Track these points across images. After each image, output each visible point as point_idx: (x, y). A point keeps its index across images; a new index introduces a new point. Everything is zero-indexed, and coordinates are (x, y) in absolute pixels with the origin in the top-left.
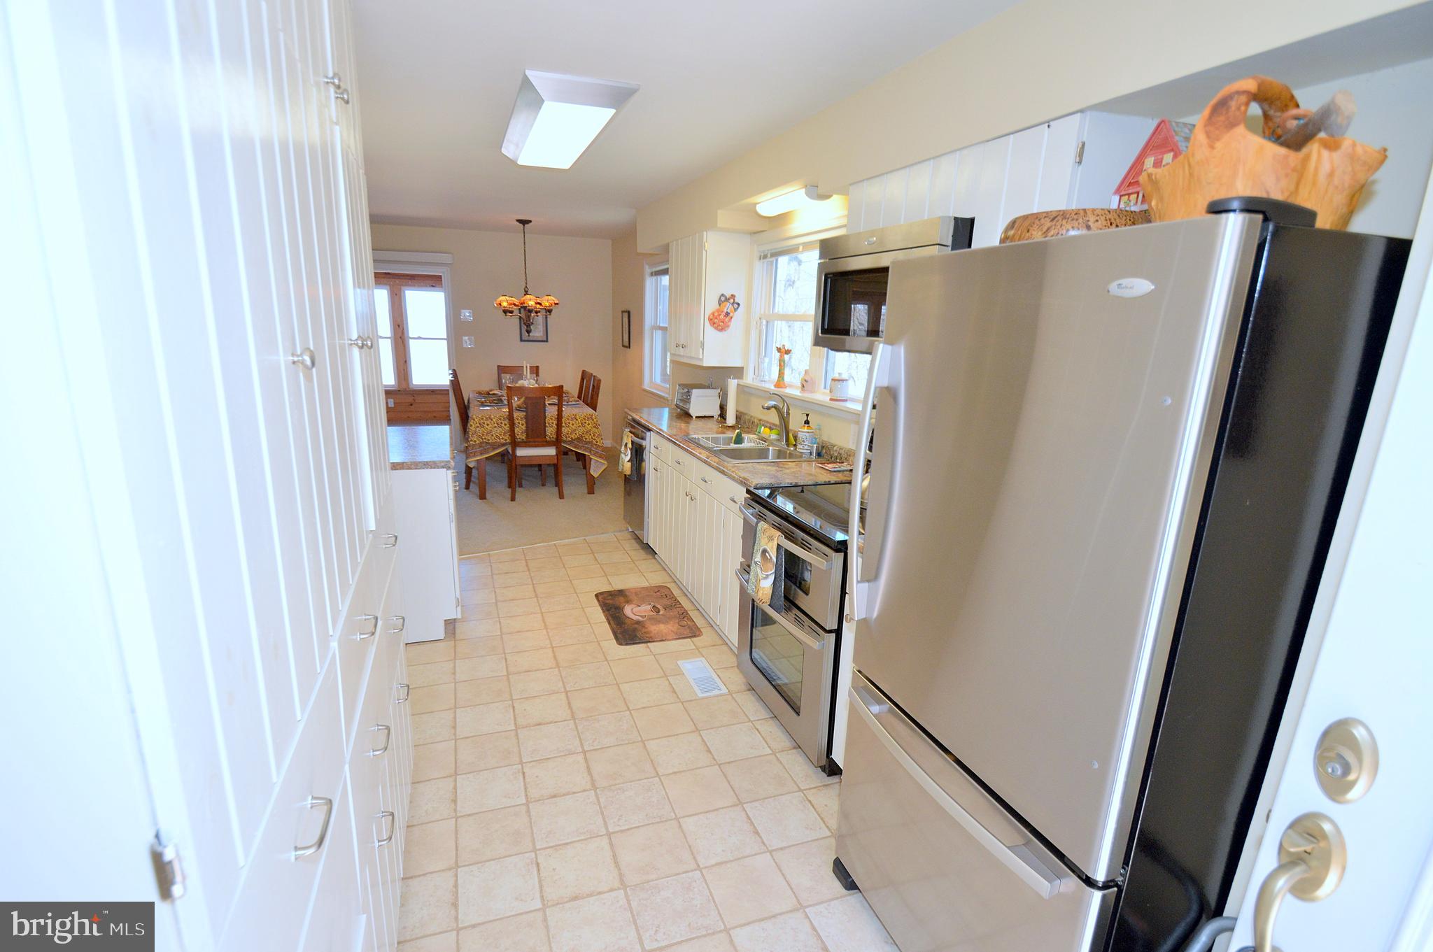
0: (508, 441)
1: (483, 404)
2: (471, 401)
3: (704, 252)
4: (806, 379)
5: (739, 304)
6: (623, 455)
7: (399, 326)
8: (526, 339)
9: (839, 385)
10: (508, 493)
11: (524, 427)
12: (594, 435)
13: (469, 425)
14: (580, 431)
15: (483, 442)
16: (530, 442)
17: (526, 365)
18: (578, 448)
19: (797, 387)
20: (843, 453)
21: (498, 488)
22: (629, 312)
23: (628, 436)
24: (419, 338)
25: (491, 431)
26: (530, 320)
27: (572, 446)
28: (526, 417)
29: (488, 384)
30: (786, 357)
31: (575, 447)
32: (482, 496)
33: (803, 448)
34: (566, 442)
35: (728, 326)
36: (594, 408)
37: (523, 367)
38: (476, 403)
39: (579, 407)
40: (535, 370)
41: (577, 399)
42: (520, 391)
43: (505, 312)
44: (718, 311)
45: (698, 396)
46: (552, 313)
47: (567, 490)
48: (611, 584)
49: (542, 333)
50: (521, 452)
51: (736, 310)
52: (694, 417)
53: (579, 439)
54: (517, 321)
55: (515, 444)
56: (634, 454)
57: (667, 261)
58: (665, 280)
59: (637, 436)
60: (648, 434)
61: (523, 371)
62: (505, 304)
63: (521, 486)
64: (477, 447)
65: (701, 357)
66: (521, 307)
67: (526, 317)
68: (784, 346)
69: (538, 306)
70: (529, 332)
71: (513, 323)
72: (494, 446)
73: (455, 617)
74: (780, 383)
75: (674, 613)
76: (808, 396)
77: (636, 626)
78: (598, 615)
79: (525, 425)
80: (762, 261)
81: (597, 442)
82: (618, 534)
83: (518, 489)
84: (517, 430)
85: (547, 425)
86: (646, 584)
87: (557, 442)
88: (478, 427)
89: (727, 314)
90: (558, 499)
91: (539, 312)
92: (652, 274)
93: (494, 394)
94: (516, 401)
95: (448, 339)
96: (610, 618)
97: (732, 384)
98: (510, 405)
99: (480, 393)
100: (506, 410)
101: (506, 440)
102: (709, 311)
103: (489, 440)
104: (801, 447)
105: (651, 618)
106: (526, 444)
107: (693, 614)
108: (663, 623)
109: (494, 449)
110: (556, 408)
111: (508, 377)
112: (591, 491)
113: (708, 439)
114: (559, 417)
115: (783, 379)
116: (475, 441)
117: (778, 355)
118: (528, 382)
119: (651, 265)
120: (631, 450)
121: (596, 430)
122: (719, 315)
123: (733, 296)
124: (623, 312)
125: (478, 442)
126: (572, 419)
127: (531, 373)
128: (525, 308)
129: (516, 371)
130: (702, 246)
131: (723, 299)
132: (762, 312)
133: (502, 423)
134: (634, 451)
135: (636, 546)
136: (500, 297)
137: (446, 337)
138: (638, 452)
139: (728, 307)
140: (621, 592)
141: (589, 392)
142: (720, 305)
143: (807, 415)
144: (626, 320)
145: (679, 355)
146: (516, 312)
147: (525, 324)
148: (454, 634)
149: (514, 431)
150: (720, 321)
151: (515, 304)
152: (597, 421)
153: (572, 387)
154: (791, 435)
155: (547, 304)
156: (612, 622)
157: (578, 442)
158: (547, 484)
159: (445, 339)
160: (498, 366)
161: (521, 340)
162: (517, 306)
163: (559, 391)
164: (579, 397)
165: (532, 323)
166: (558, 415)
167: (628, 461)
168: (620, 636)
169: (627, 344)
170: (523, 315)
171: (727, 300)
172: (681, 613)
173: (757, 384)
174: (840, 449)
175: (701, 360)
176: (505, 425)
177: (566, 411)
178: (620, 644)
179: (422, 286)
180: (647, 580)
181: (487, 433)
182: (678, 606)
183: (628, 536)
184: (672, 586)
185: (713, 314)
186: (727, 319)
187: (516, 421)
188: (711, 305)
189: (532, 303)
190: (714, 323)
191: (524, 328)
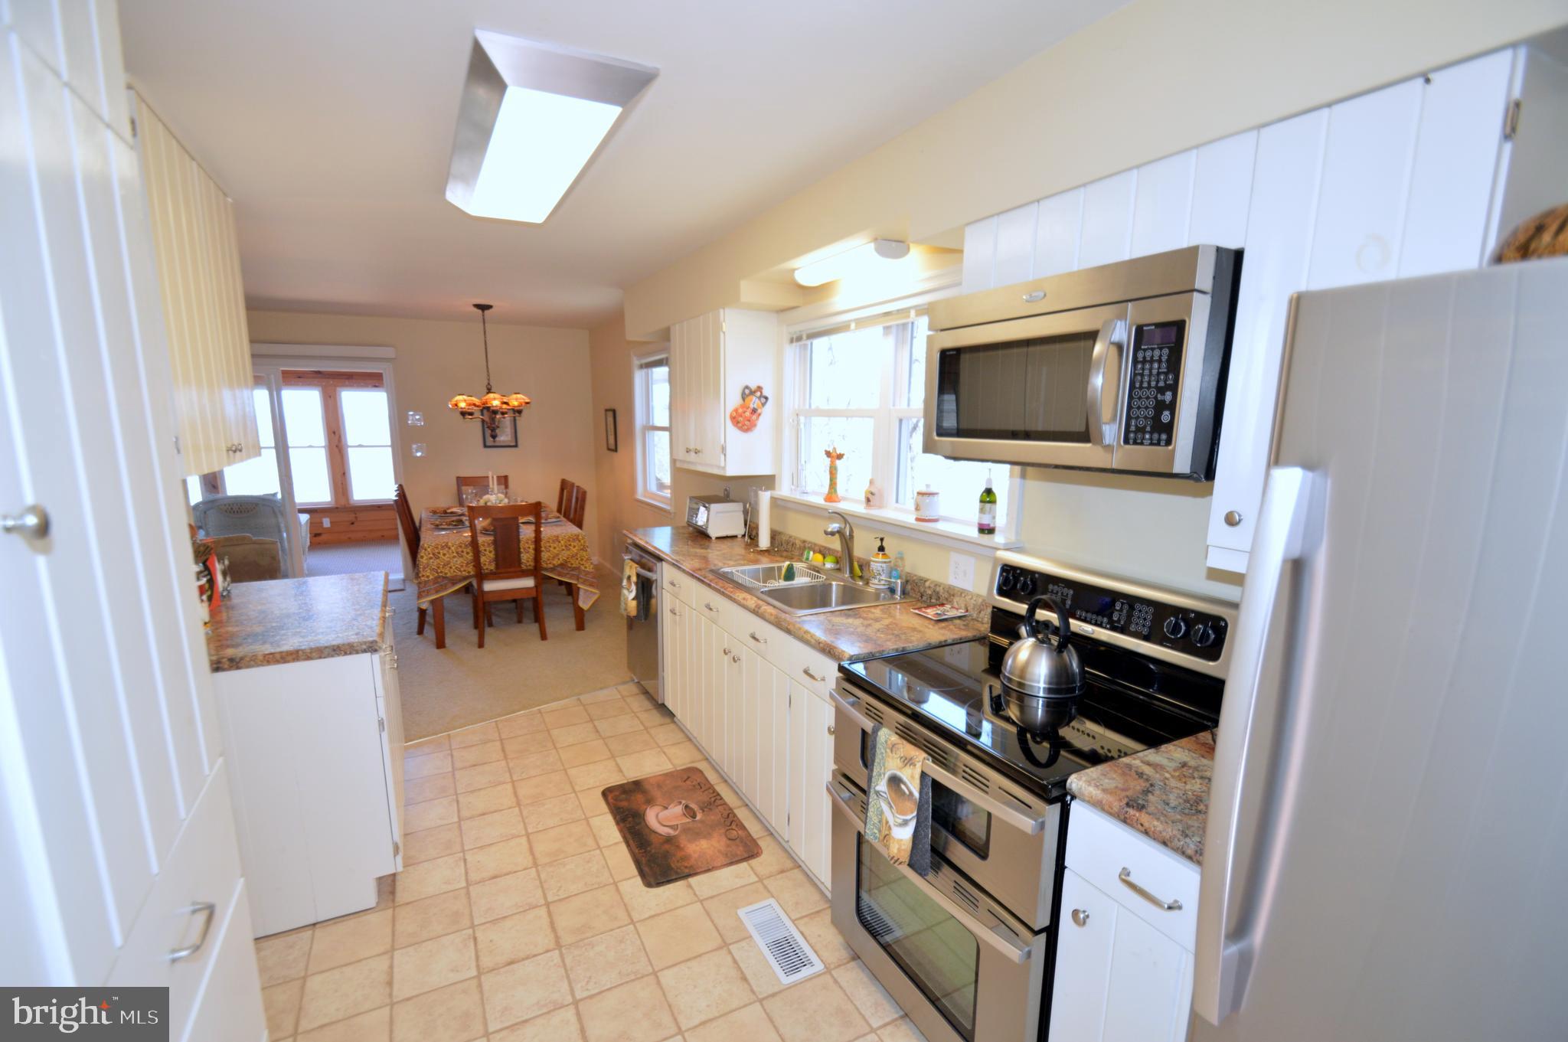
0: (472, 573)
1: (437, 527)
2: (423, 522)
3: (722, 335)
4: (873, 491)
5: (766, 398)
6: (625, 592)
7: (334, 433)
8: (490, 444)
9: (927, 500)
10: (473, 635)
11: (492, 555)
12: (582, 560)
13: (419, 556)
14: (564, 555)
15: (439, 577)
16: (501, 573)
17: (492, 476)
18: (562, 577)
19: (857, 501)
20: (942, 591)
21: (461, 629)
22: (614, 411)
23: (631, 567)
24: (360, 446)
25: (449, 563)
26: (494, 424)
27: (555, 574)
28: (495, 542)
29: (445, 500)
30: (838, 462)
31: (559, 575)
32: (440, 644)
33: (877, 584)
34: (546, 569)
35: (755, 425)
36: (580, 525)
37: (488, 477)
38: (429, 526)
39: (561, 525)
40: (504, 481)
41: (558, 515)
42: (485, 511)
43: (463, 414)
44: (742, 406)
45: (718, 512)
46: (523, 414)
47: (551, 627)
48: (621, 771)
49: (510, 436)
50: (489, 586)
51: (763, 405)
52: (713, 539)
53: (563, 565)
54: (479, 424)
55: (482, 576)
56: (640, 591)
57: (666, 349)
58: (662, 372)
59: (643, 566)
60: (659, 564)
61: (488, 482)
62: (462, 405)
63: (490, 625)
64: (431, 584)
65: (722, 464)
66: (484, 408)
67: (490, 421)
68: (835, 449)
69: (505, 406)
70: (494, 437)
71: (474, 427)
72: (454, 581)
73: (392, 871)
74: (832, 495)
75: (714, 817)
76: (875, 513)
77: (667, 847)
78: (609, 830)
79: (493, 553)
80: (794, 344)
81: (586, 567)
82: (621, 688)
83: (488, 630)
84: (483, 559)
85: (522, 550)
86: (667, 767)
87: (536, 571)
88: (431, 558)
89: (754, 411)
90: (539, 639)
91: (506, 413)
92: (641, 367)
93: (452, 513)
94: (481, 523)
95: (393, 446)
96: (629, 836)
97: (765, 498)
98: (472, 527)
99: (434, 512)
100: (468, 534)
101: (469, 572)
102: (730, 409)
103: (446, 574)
104: (876, 581)
105: (686, 830)
106: (495, 576)
107: (742, 814)
108: (705, 837)
109: (454, 584)
110: (532, 528)
111: (470, 491)
112: (580, 626)
113: (743, 572)
114: (538, 540)
115: (836, 491)
116: (428, 577)
117: (828, 461)
118: (495, 498)
119: (641, 356)
120: (637, 584)
121: (584, 553)
122: (744, 412)
123: (760, 388)
124: (606, 410)
125: (431, 577)
126: (553, 541)
127: (499, 483)
128: (488, 408)
129: (480, 484)
130: (718, 328)
131: (748, 393)
132: (796, 407)
133: (463, 552)
134: (640, 585)
135: (647, 704)
136: (455, 396)
137: (390, 444)
138: (646, 588)
139: (754, 402)
140: (637, 786)
141: (572, 506)
142: (744, 399)
143: (882, 540)
144: (610, 419)
145: (689, 462)
146: (477, 414)
147: (488, 427)
148: (393, 893)
149: (480, 560)
150: (744, 420)
151: (475, 405)
152: (585, 542)
153: (551, 501)
154: (856, 565)
155: (516, 403)
156: (631, 842)
157: (562, 568)
158: (525, 620)
159: (389, 446)
160: (458, 478)
161: (485, 446)
162: (478, 406)
163: (536, 509)
164: (559, 511)
165: (498, 427)
166: (536, 537)
167: (633, 599)
168: (646, 869)
169: (613, 447)
170: (486, 418)
171: (752, 393)
172: (725, 814)
173: (797, 496)
174: (936, 585)
175: (724, 468)
176: (468, 553)
177: (547, 531)
178: (649, 885)
179: (362, 386)
180: (670, 760)
181: (444, 565)
182: (719, 802)
183: (634, 689)
184: (702, 766)
185: (736, 410)
186: (754, 417)
187: (482, 548)
188: (732, 399)
189: (496, 403)
190: (738, 422)
191: (488, 432)
